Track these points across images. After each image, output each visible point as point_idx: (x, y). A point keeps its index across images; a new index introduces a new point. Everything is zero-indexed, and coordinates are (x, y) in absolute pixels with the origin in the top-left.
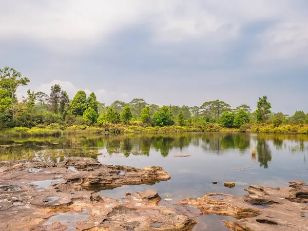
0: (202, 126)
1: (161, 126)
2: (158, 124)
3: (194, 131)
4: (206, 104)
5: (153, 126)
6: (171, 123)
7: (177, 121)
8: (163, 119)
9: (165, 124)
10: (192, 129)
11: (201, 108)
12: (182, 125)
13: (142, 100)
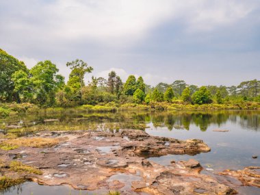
0: (240, 104)
1: (200, 104)
2: (197, 102)
3: (232, 109)
4: (243, 84)
5: (193, 104)
6: (209, 101)
7: (215, 99)
8: (202, 98)
9: (204, 102)
10: (229, 107)
11: (239, 87)
12: (219, 103)
13: (182, 81)
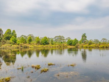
0: (60, 45)
2: (43, 44)
3: (57, 47)
4: (56, 37)
5: (41, 45)
6: (48, 44)
7: (50, 43)
8: (45, 42)
9: (46, 44)
10: (56, 46)
11: (54, 38)
12: (52, 44)
13: (32, 35)
